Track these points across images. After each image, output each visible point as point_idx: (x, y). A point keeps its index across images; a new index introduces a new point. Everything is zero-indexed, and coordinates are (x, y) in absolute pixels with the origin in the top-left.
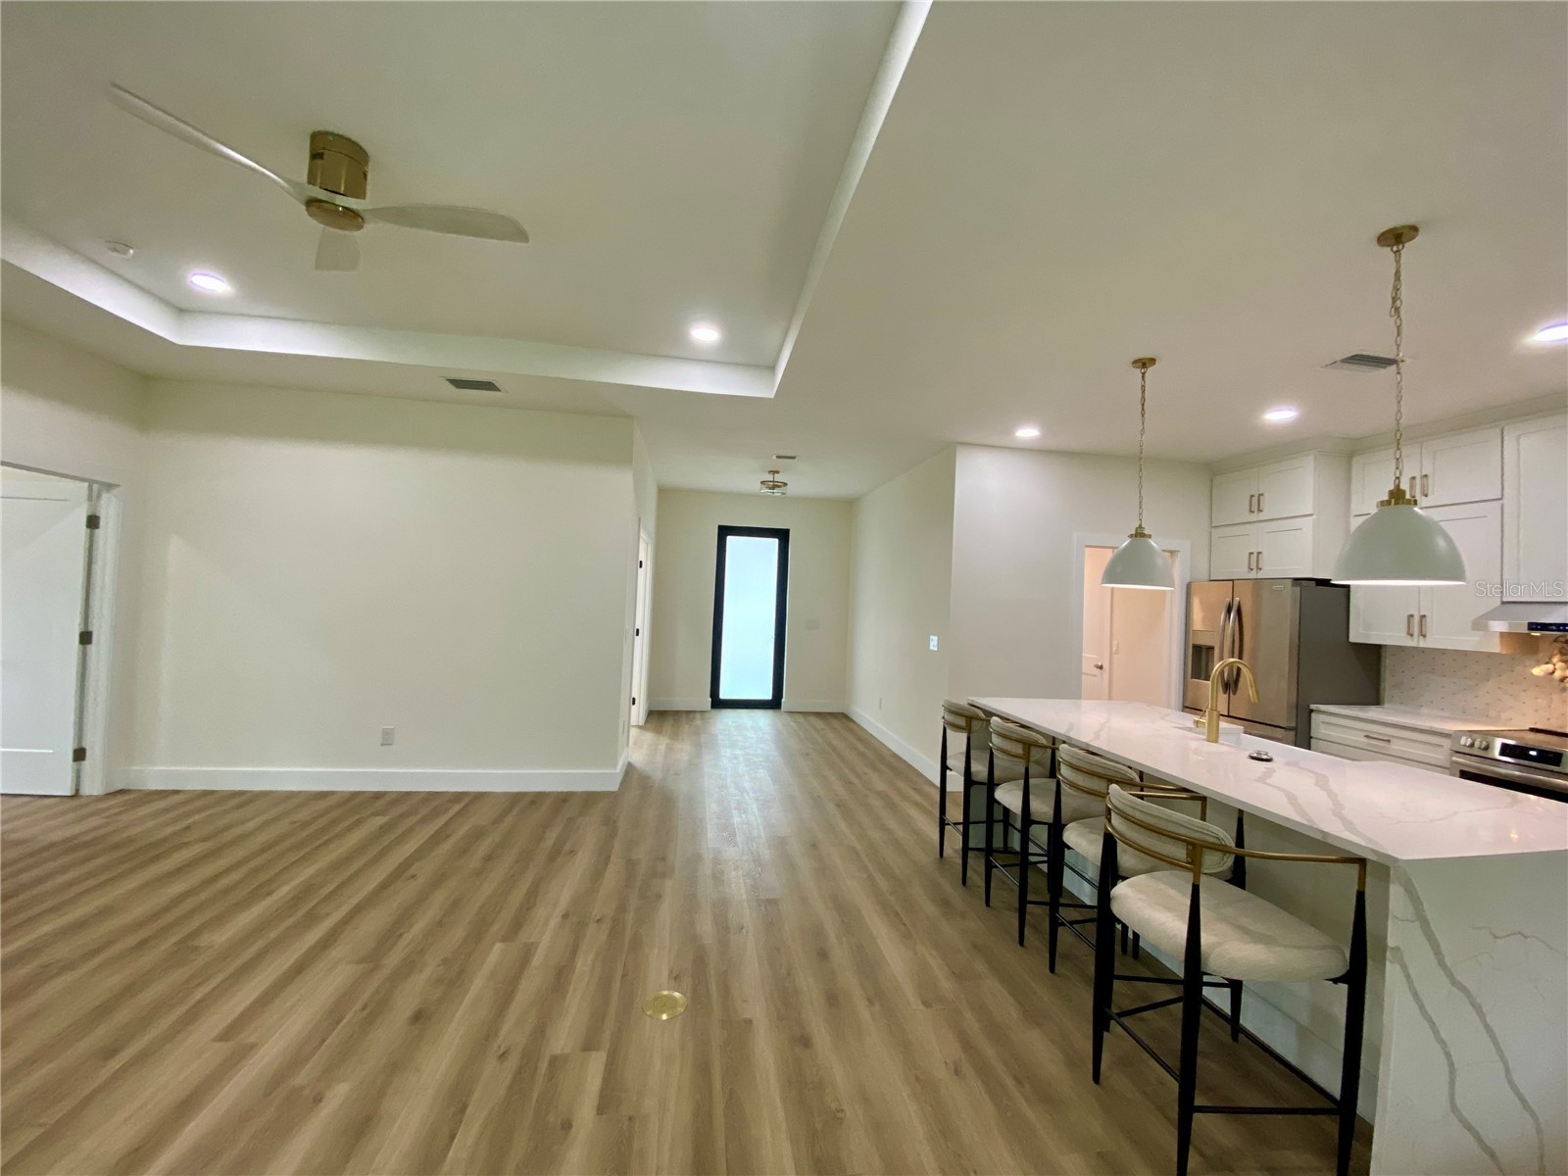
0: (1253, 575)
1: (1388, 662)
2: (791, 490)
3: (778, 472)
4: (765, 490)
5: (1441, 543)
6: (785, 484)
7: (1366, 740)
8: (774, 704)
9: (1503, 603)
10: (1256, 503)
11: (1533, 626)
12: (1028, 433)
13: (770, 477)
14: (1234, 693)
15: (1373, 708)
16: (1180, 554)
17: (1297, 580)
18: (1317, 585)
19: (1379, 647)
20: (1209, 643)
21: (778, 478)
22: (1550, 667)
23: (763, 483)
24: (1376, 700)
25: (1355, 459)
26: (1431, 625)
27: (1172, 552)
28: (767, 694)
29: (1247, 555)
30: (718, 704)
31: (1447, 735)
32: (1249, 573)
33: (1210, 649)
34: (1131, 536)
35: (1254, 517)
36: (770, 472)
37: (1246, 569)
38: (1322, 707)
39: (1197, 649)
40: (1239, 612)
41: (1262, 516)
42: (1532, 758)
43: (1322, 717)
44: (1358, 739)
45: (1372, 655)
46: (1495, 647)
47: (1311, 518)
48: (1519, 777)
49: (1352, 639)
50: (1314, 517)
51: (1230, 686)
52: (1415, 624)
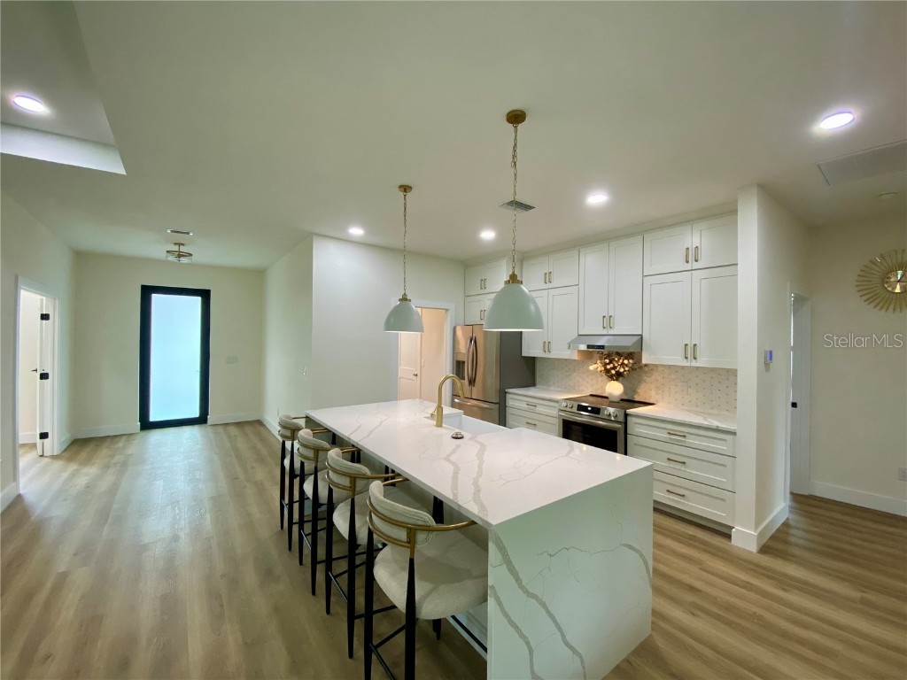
1: (538, 366)
2: (195, 259)
3: (183, 245)
4: (171, 258)
5: (532, 308)
6: (191, 255)
7: (527, 406)
8: (202, 420)
9: (579, 335)
11: (589, 347)
13: (176, 248)
14: (474, 386)
15: (532, 388)
16: (449, 312)
19: (534, 358)
20: (463, 360)
21: (183, 249)
22: (596, 365)
23: (169, 252)
24: (533, 384)
25: (524, 263)
26: (553, 347)
27: (447, 310)
28: (196, 413)
29: (479, 312)
30: (147, 425)
31: (557, 402)
32: (480, 321)
33: (464, 362)
34: (400, 300)
35: (482, 292)
36: (175, 244)
37: (480, 319)
38: (511, 391)
40: (475, 342)
41: (486, 291)
44: (524, 406)
45: (531, 362)
46: (575, 356)
49: (524, 354)
51: (472, 382)
52: (547, 346)
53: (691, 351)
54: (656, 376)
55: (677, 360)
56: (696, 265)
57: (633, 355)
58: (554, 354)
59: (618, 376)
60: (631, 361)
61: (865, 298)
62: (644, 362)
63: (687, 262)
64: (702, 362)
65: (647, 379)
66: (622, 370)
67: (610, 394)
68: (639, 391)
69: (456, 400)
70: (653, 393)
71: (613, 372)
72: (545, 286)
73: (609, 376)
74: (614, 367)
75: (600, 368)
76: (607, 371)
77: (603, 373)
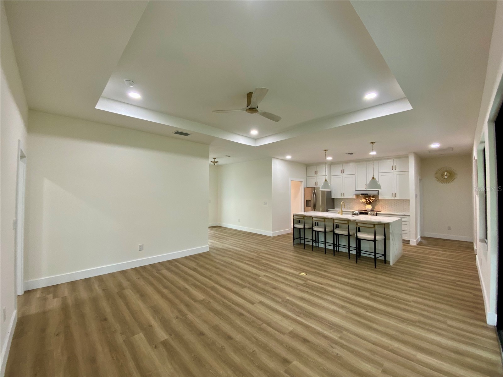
0: (316, 186)
3: (216, 159)
6: (218, 162)
9: (356, 191)
10: (316, 173)
11: (362, 194)
12: (289, 157)
13: (213, 160)
16: (303, 182)
19: (336, 198)
21: (216, 160)
23: (211, 161)
24: (334, 208)
25: (332, 165)
26: (345, 195)
29: (315, 182)
33: (310, 200)
35: (316, 175)
36: (213, 158)
37: (314, 185)
38: (330, 210)
39: (307, 201)
40: (316, 193)
41: (317, 175)
49: (332, 197)
51: (315, 207)
52: (343, 194)
53: (394, 195)
54: (381, 203)
55: (390, 197)
56: (395, 171)
57: (376, 197)
58: (346, 197)
59: (370, 203)
60: (374, 198)
61: (437, 180)
62: (379, 198)
63: (392, 170)
64: (398, 198)
65: (378, 204)
66: (372, 201)
67: (368, 209)
68: (375, 208)
70: (380, 208)
71: (369, 202)
72: (342, 174)
73: (367, 203)
74: (369, 200)
75: (364, 201)
76: (367, 202)
77: (365, 202)
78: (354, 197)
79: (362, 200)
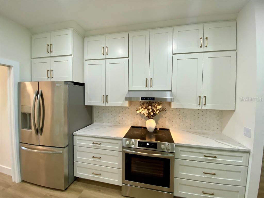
0: (49, 80)
7: (93, 144)
9: (129, 91)
10: (49, 49)
11: (143, 99)
14: (41, 134)
15: (92, 127)
16: (13, 68)
17: (66, 82)
18: (74, 84)
19: (92, 106)
20: (29, 112)
24: (92, 123)
25: (85, 39)
26: (109, 99)
27: (9, 67)
29: (47, 71)
31: (120, 140)
32: (47, 79)
33: (30, 114)
35: (49, 55)
37: (46, 77)
40: (42, 95)
41: (52, 55)
42: (147, 146)
43: (78, 137)
44: (91, 144)
45: (90, 109)
47: (71, 57)
48: (145, 154)
50: (72, 56)
51: (39, 131)
52: (105, 98)
53: (202, 100)
55: (195, 106)
56: (206, 49)
58: (111, 103)
63: (201, 47)
64: (209, 106)
65: (163, 116)
66: (156, 112)
69: (23, 148)
70: (167, 123)
71: (152, 114)
72: (103, 57)
73: (149, 117)
74: (153, 111)
75: (145, 112)
76: (149, 113)
77: (146, 115)
78: (126, 104)
79: (141, 110)
